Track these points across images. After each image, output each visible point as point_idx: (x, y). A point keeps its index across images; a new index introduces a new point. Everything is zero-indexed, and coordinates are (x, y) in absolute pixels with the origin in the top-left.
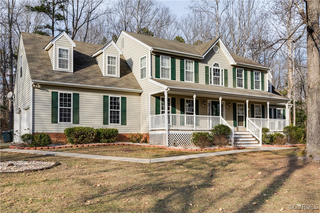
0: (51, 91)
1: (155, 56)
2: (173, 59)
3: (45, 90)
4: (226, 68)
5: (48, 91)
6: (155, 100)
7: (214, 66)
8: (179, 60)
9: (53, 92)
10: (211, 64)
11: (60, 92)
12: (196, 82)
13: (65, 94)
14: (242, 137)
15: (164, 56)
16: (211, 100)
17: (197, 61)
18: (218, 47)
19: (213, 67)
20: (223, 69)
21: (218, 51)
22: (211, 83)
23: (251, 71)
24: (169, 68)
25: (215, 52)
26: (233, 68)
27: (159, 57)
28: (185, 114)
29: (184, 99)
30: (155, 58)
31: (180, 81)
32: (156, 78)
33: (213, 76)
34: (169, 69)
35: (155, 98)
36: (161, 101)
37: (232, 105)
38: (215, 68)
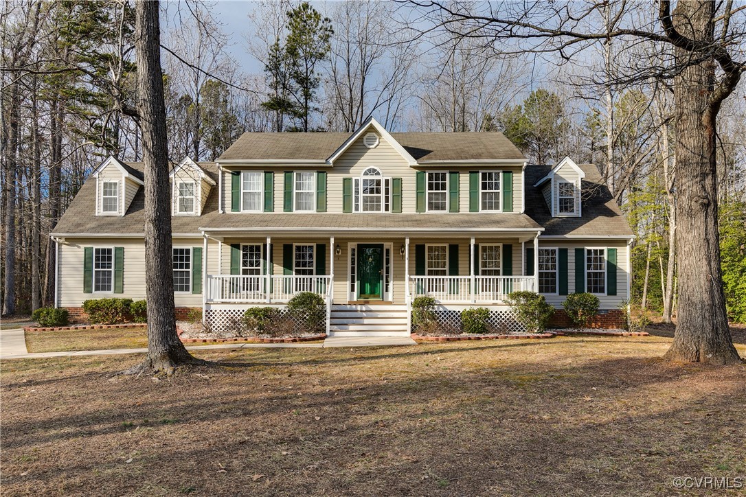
0: (83, 246)
1: (232, 173)
2: (267, 174)
3: (74, 245)
4: (397, 176)
5: (79, 247)
6: (230, 251)
7: (366, 174)
8: (283, 175)
9: (86, 249)
10: (358, 173)
11: (95, 247)
12: (319, 210)
13: (104, 250)
14: (379, 316)
15: (249, 173)
16: (356, 243)
17: (322, 170)
18: (376, 135)
19: (362, 178)
20: (390, 179)
21: (377, 143)
22: (357, 209)
23: (470, 172)
24: (260, 191)
25: (368, 146)
26: (417, 173)
27: (238, 173)
28: (294, 273)
29: (292, 245)
30: (230, 178)
31: (283, 213)
32: (232, 211)
33: (361, 195)
34: (259, 194)
35: (230, 247)
36: (241, 252)
37: (415, 248)
38: (369, 177)
